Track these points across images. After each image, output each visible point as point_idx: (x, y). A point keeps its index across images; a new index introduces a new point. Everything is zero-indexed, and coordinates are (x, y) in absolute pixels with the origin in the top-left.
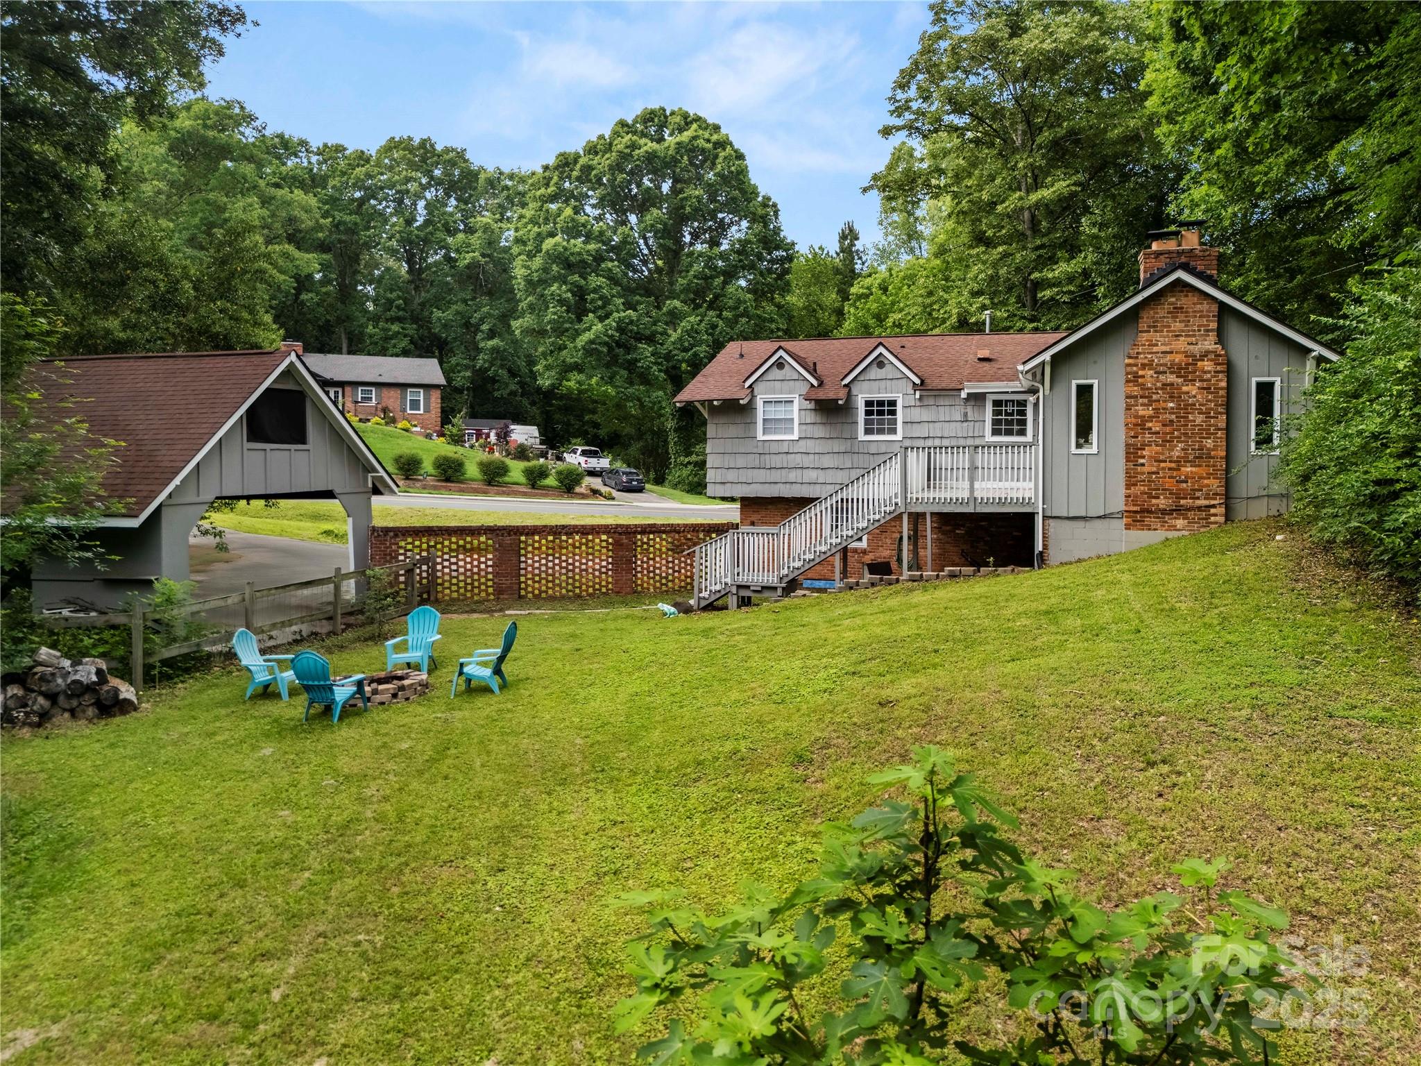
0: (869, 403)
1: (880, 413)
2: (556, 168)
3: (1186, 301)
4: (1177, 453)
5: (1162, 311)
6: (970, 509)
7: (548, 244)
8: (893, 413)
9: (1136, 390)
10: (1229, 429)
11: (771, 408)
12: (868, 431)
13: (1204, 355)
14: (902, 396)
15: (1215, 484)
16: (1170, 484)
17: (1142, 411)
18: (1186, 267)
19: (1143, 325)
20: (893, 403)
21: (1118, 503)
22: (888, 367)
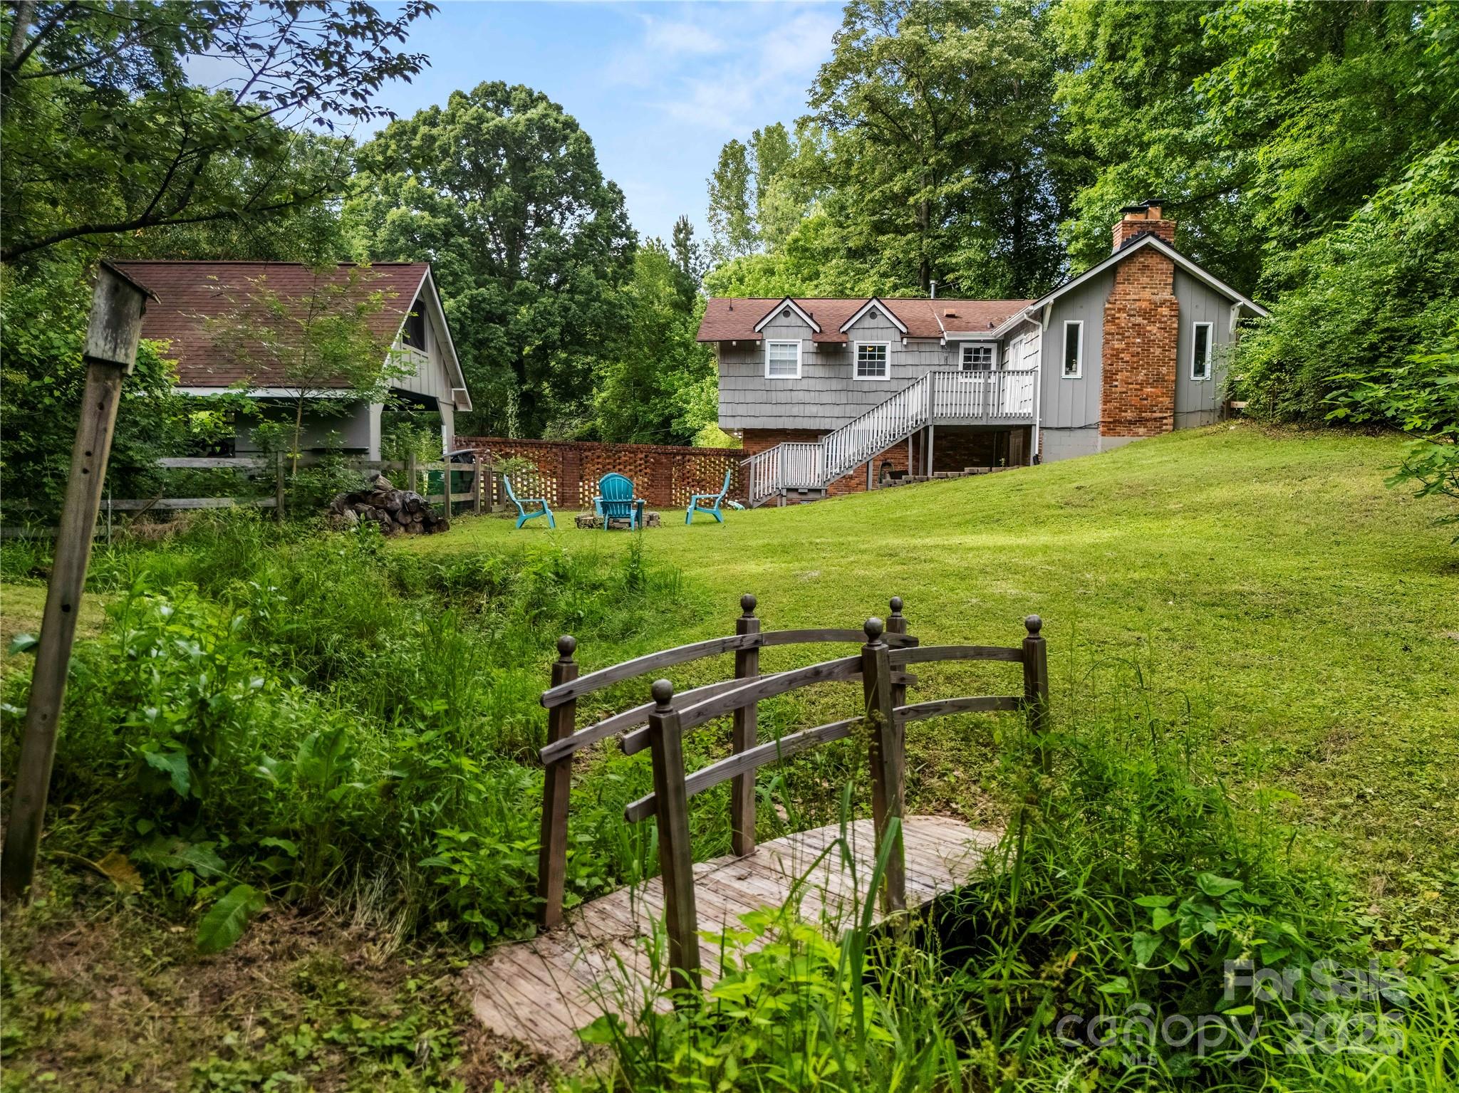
0: (862, 349)
1: (872, 357)
2: (392, 137)
3: (1152, 261)
4: (1141, 377)
5: (1134, 268)
6: (983, 422)
7: (394, 214)
8: (882, 357)
9: (1113, 329)
10: (1177, 360)
11: (778, 350)
12: (861, 373)
13: (1163, 303)
14: (890, 343)
15: (1166, 401)
16: (1135, 400)
17: (1117, 345)
18: (1152, 234)
19: (1120, 278)
20: (882, 349)
21: (1096, 416)
22: (879, 318)
